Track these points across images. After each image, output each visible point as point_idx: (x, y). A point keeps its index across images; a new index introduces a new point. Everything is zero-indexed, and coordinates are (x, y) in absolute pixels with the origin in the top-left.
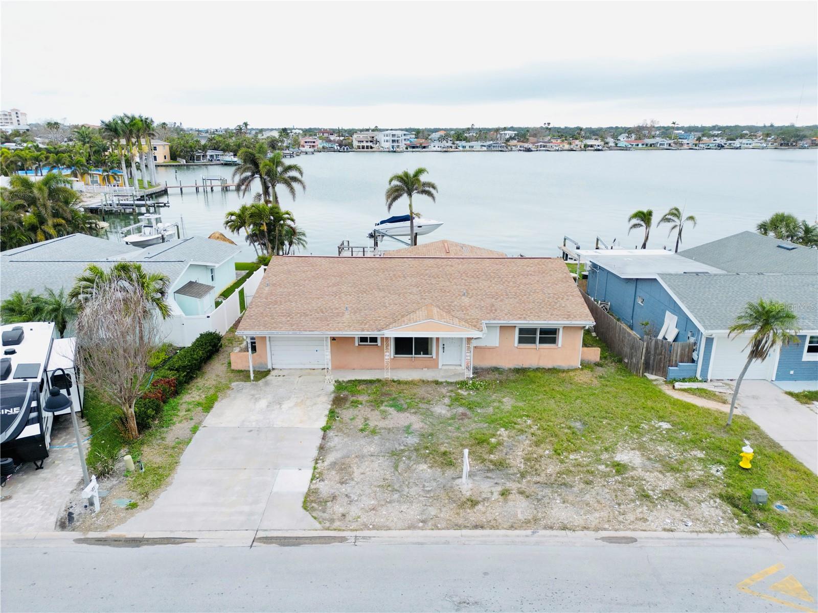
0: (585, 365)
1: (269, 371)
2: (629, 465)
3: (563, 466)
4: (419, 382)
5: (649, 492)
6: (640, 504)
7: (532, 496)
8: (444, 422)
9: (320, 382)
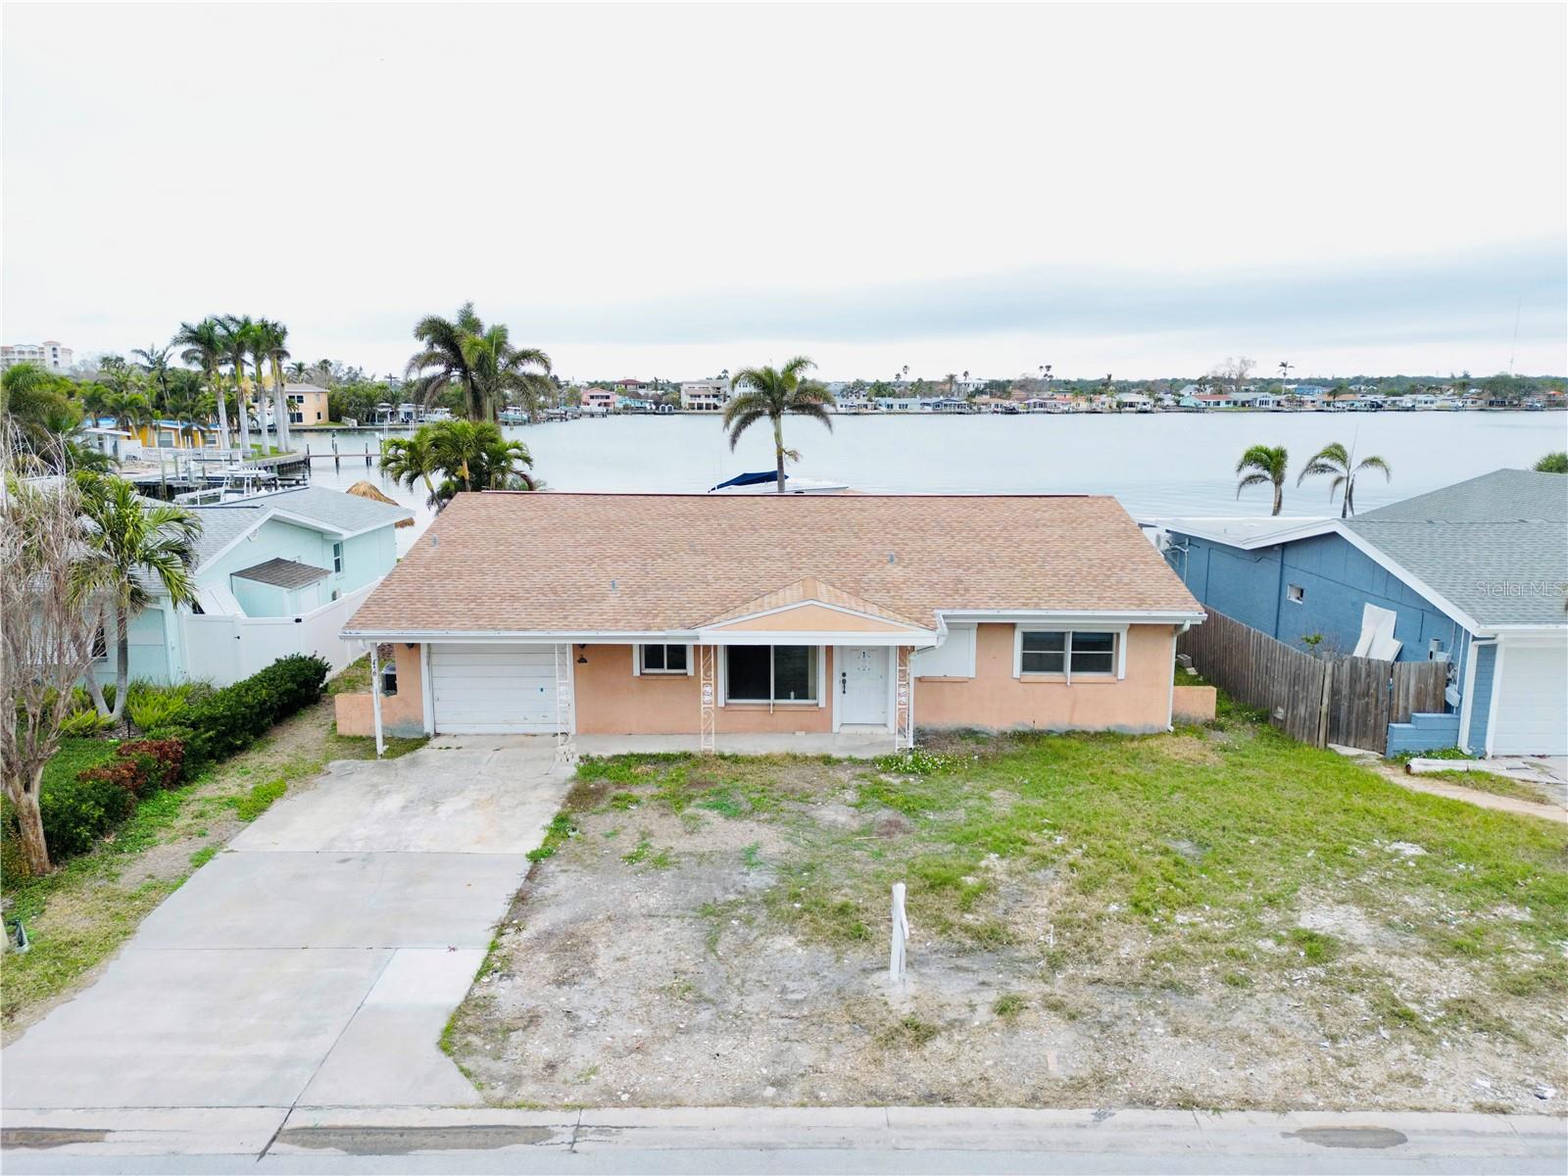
0: (1183, 725)
1: (427, 738)
2: (1338, 940)
3: (1160, 940)
4: (784, 759)
5: (1409, 1005)
6: (1393, 1038)
7: (1083, 1014)
8: (843, 840)
9: (544, 759)
